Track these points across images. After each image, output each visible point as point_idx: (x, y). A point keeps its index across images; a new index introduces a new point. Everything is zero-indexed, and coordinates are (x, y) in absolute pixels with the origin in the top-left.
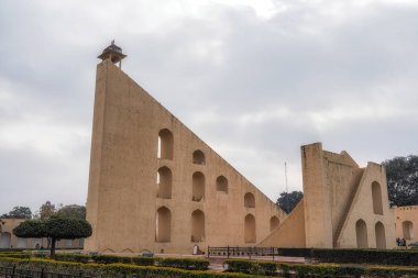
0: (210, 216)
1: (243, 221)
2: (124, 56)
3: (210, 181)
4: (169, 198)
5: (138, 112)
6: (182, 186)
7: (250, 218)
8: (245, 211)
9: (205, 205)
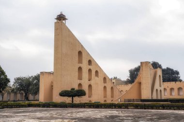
0: (94, 87)
1: (103, 89)
2: (67, 19)
3: (93, 73)
4: (81, 80)
5: (72, 44)
6: (85, 75)
7: (105, 87)
8: (103, 85)
9: (92, 82)
